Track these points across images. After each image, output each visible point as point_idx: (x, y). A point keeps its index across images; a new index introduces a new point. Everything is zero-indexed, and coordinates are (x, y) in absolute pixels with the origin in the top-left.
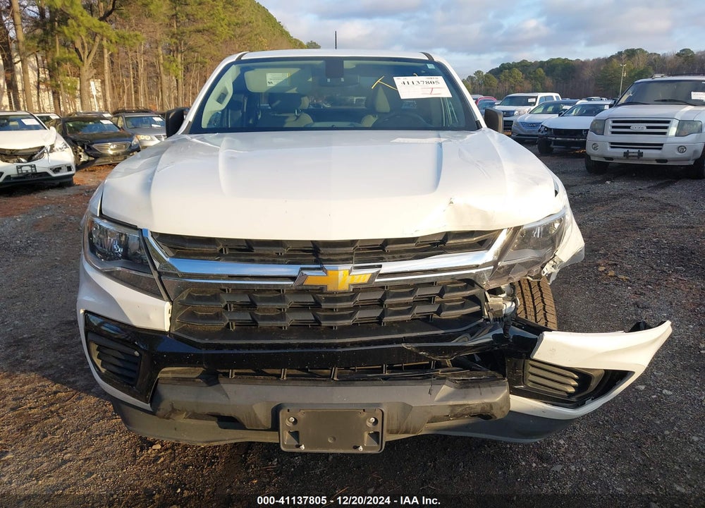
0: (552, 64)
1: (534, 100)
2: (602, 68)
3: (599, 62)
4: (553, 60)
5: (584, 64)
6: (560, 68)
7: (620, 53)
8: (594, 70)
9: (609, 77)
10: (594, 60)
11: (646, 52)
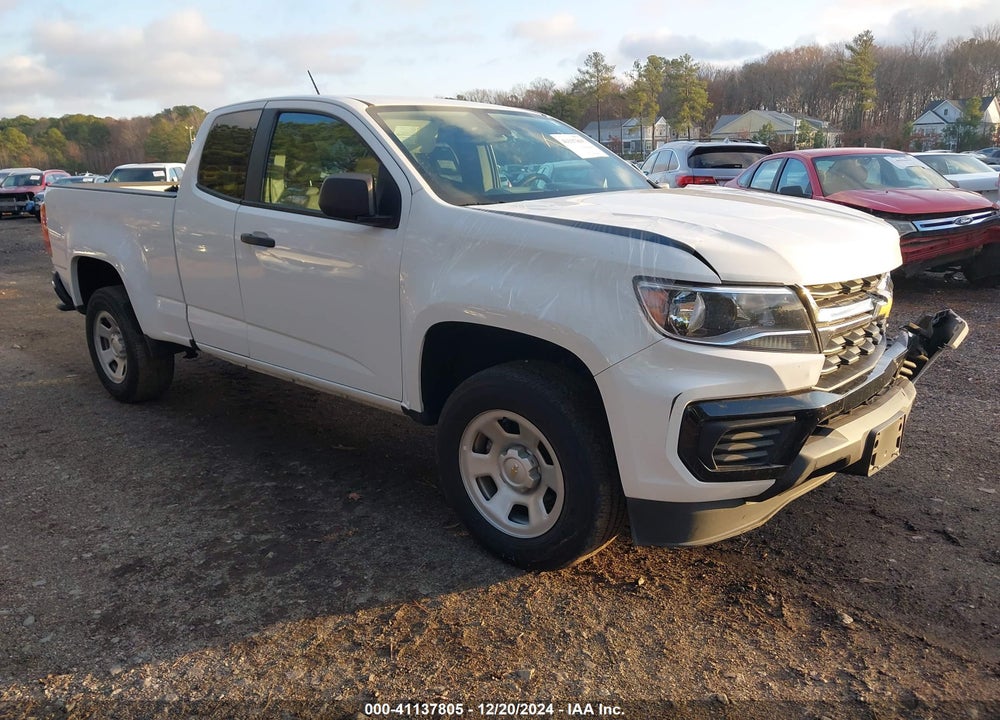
0: (71, 122)
1: (162, 174)
2: (149, 131)
3: (141, 123)
4: (72, 116)
5: (121, 125)
6: (86, 129)
7: (168, 111)
8: (137, 132)
9: (162, 143)
10: (133, 119)
11: (202, 111)
